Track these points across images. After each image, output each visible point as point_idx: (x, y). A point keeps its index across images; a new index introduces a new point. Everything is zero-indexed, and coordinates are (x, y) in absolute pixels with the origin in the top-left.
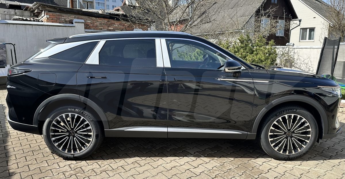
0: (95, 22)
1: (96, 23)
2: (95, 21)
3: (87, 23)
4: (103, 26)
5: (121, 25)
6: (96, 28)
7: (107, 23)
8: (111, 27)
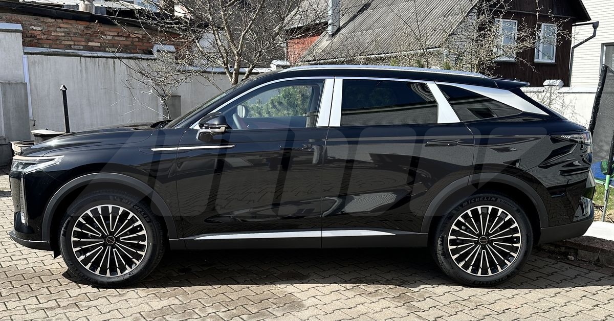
0: (52, 29)
1: (55, 31)
2: (53, 26)
3: (33, 32)
4: (73, 38)
5: (121, 36)
6: (56, 44)
7: (85, 31)
8: (95, 40)
